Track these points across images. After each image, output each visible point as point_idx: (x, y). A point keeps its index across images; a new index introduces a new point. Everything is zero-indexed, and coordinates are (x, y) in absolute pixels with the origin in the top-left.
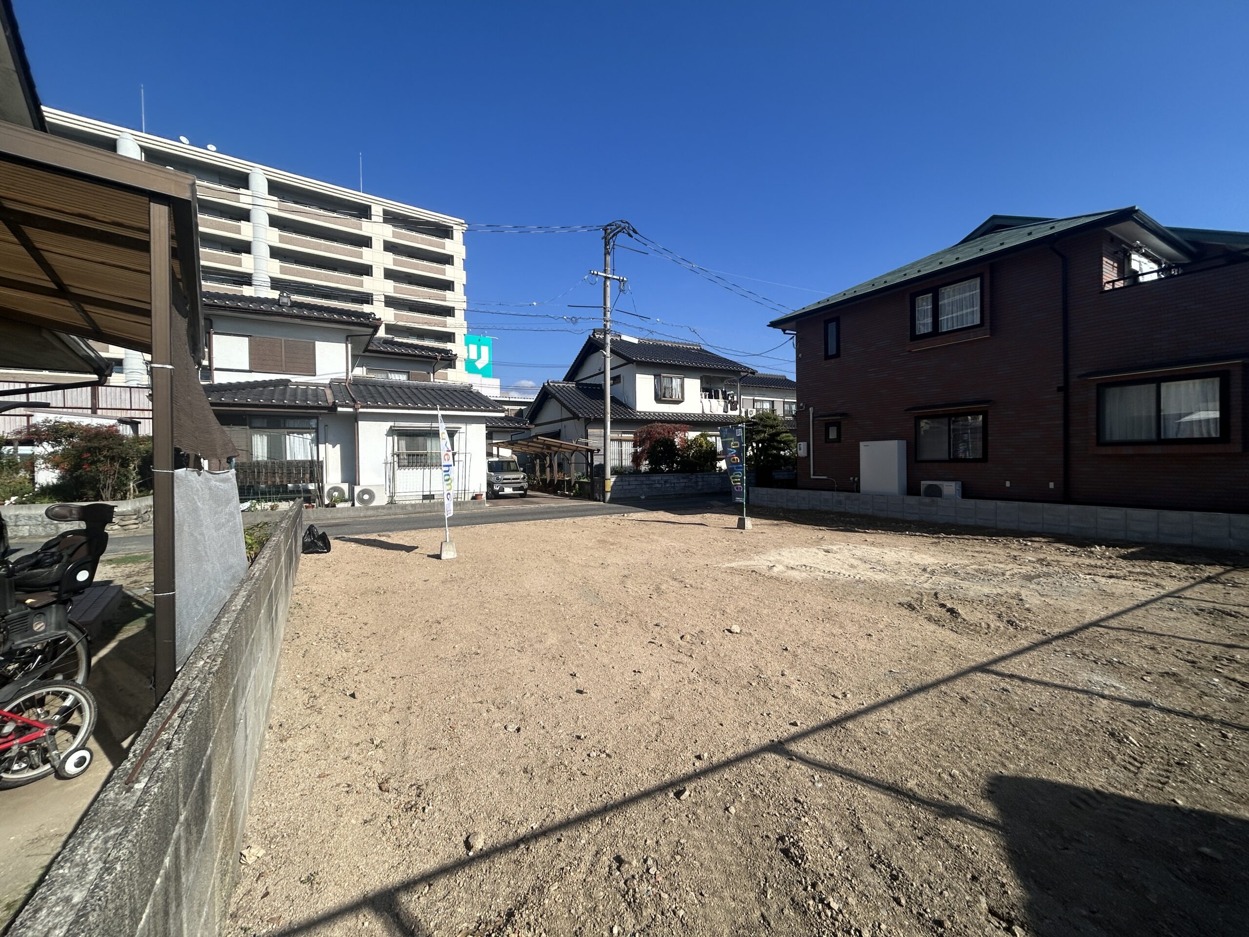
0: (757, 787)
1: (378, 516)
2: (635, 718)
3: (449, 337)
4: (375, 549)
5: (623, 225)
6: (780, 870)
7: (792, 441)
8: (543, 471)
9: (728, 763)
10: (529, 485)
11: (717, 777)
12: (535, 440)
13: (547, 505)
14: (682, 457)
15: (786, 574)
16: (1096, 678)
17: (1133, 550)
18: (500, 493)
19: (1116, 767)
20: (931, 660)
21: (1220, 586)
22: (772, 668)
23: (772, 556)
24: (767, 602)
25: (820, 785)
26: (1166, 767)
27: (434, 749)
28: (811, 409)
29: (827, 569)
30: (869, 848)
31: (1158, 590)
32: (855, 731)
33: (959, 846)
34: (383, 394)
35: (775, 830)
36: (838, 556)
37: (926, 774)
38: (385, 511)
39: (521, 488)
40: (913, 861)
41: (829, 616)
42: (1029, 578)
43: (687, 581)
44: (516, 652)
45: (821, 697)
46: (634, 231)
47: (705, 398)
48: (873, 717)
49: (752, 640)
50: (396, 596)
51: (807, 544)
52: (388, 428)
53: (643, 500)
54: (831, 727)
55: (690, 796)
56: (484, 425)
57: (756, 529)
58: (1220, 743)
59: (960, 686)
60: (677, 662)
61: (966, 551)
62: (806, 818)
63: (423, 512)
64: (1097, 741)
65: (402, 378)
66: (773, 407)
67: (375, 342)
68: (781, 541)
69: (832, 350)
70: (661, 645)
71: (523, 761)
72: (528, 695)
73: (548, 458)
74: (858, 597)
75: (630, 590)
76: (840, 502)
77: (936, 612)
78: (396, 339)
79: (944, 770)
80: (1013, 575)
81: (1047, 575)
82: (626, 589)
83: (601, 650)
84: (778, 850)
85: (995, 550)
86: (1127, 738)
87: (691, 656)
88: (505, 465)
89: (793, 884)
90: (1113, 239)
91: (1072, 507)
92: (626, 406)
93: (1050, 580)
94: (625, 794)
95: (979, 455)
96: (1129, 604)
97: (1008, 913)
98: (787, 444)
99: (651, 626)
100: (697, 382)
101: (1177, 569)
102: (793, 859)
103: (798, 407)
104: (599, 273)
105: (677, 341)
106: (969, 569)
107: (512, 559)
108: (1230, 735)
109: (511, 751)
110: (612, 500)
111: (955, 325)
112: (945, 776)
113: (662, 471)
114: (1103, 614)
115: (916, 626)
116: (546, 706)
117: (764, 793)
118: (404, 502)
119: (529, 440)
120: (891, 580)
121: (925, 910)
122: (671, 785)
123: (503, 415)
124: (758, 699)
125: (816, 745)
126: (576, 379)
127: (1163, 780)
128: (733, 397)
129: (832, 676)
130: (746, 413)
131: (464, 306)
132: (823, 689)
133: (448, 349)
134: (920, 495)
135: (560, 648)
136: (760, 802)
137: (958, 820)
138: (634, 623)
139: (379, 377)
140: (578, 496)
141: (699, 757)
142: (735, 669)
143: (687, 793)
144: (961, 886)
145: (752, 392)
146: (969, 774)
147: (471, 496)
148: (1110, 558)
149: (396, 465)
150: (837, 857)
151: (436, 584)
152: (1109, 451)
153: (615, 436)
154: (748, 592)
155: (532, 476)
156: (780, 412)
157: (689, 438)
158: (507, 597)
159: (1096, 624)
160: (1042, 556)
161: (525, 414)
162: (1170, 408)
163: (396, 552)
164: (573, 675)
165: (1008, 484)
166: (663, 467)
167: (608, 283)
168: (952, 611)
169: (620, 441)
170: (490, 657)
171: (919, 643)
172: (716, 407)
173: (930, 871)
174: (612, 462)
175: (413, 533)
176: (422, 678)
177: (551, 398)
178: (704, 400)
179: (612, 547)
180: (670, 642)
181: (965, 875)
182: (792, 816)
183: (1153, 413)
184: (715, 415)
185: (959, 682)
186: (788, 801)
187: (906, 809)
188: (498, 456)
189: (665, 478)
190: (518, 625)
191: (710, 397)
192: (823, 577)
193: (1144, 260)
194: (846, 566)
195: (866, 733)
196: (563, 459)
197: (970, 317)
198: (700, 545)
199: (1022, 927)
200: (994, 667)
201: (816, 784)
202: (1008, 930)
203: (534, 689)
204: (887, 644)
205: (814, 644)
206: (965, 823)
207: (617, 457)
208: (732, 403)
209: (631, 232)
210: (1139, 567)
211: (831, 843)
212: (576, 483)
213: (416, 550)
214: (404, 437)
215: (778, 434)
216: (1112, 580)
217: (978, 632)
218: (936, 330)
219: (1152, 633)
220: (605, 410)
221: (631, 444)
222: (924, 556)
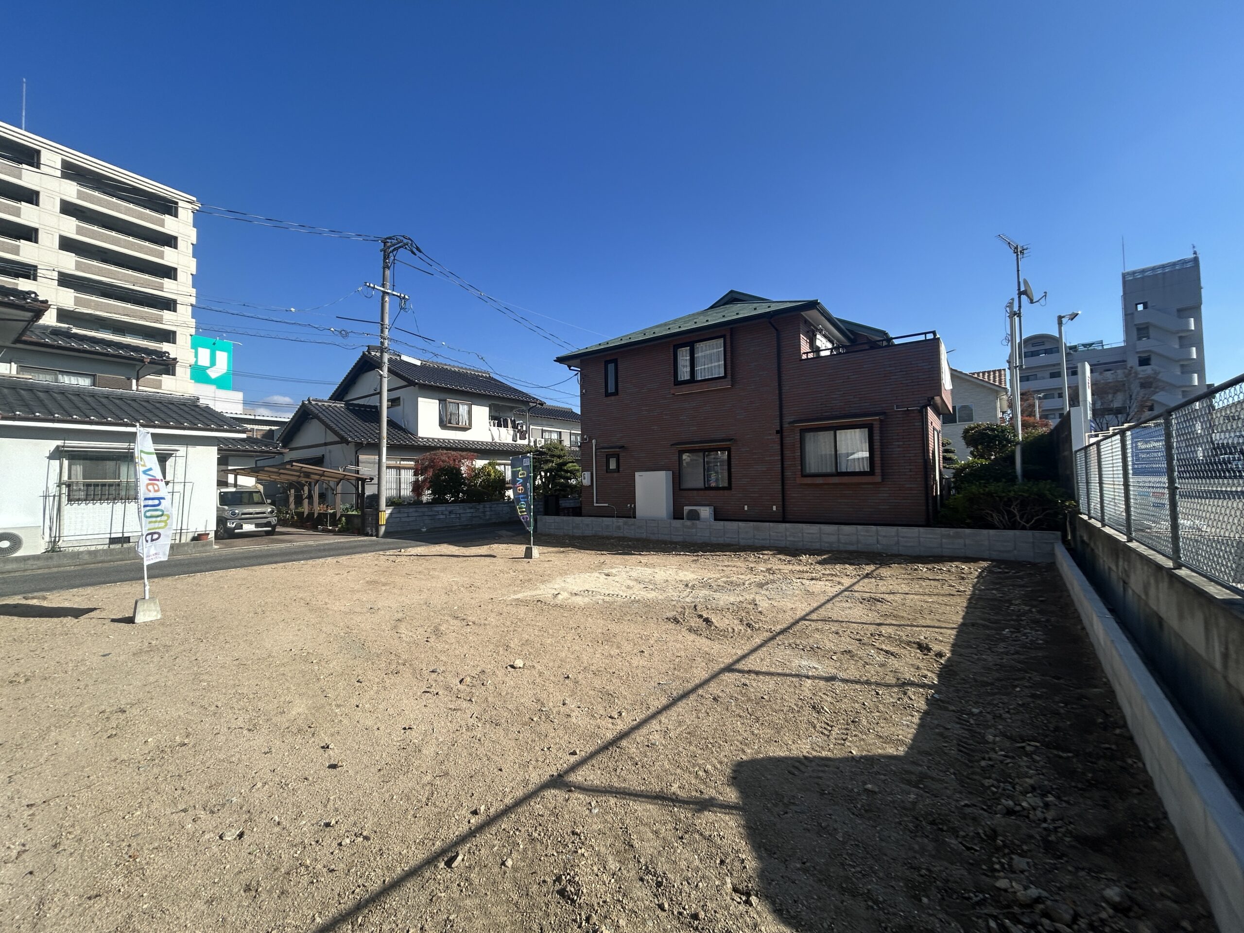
0: (536, 830)
1: (25, 570)
2: (404, 783)
3: (169, 336)
4: (16, 618)
5: (405, 241)
6: (556, 915)
7: (578, 470)
8: (299, 501)
9: (507, 811)
10: (279, 520)
11: (494, 830)
12: (288, 467)
13: (302, 544)
14: (469, 486)
15: (570, 601)
16: (803, 663)
17: (825, 557)
18: (236, 531)
19: (817, 734)
20: (691, 667)
21: (873, 580)
22: (554, 697)
23: (558, 584)
24: (551, 631)
25: (596, 811)
26: (846, 726)
27: (97, 896)
28: (594, 441)
29: (607, 592)
30: (639, 862)
31: (839, 587)
32: (628, 748)
33: (710, 836)
34: (46, 402)
35: (552, 871)
36: (617, 579)
37: (686, 775)
38: (40, 563)
39: (268, 524)
40: (675, 862)
41: (608, 638)
42: (761, 585)
43: (470, 618)
44: (245, 732)
45: (599, 720)
46: (418, 249)
47: (494, 426)
48: (644, 731)
49: (535, 672)
50: (49, 683)
51: (590, 569)
52: (52, 448)
53: (424, 533)
54: (608, 749)
55: (463, 860)
56: (216, 448)
57: (542, 558)
58: (875, 700)
59: (713, 688)
60: (455, 710)
61: (718, 566)
62: (583, 850)
63: (110, 561)
64: (805, 715)
65: (84, 382)
66: (560, 438)
67: (37, 332)
68: (566, 568)
69: (611, 389)
70: (437, 694)
71: (245, 877)
72: (259, 785)
73: (306, 488)
74: (633, 616)
75: (403, 636)
76: (619, 528)
77: (695, 622)
78: (75, 330)
79: (700, 768)
80: (750, 584)
81: (773, 581)
82: (399, 635)
83: (364, 711)
84: (555, 892)
85: (739, 564)
86: (823, 708)
87: (470, 700)
88: (245, 498)
89: (568, 925)
90: (806, 321)
91: (788, 525)
92: (405, 431)
93: (775, 586)
94: (384, 881)
95: (726, 485)
96: (823, 599)
97: (747, 886)
98: (573, 473)
99: (425, 673)
100: (486, 410)
101: (850, 569)
102: (569, 898)
103: (582, 439)
104: (376, 287)
105: (464, 366)
106: (720, 582)
107: (248, 613)
108: (880, 692)
109: (228, 866)
110: (387, 535)
111: (707, 374)
112: (701, 773)
113: (447, 502)
114: (808, 610)
115: (680, 637)
116: (285, 795)
117: (543, 834)
118: (76, 549)
119: (281, 467)
120: (660, 597)
121: (684, 908)
122: (443, 852)
123: (244, 436)
124: (539, 735)
125: (594, 770)
126: (345, 399)
127: (844, 737)
128: (522, 427)
129: (608, 696)
130: (535, 442)
131: (193, 300)
132: (601, 712)
133: (164, 350)
134: (683, 519)
135: (310, 717)
136: (539, 844)
137: (710, 811)
138: (407, 672)
139: (43, 379)
140: (346, 531)
141: (475, 813)
142: (517, 707)
143: (460, 858)
144: (711, 873)
145: (540, 422)
146: (719, 766)
147: (190, 536)
148: (812, 564)
149: (64, 499)
150: (610, 881)
151: (122, 658)
152: (808, 481)
153: (392, 463)
154: (533, 623)
155: (284, 509)
156: (566, 443)
157: (477, 467)
158: (238, 662)
159: (803, 618)
160: (769, 566)
161: (276, 436)
162: (842, 449)
163: (55, 620)
164: (326, 747)
165: (746, 508)
166: (448, 497)
167: (387, 299)
168: (707, 620)
169: (399, 468)
170: (205, 745)
171: (682, 653)
172: (505, 436)
173: (688, 867)
174: (387, 491)
175: (89, 590)
176: (85, 795)
177: (312, 418)
178: (492, 428)
179: (383, 588)
180: (448, 688)
181: (715, 862)
182: (569, 852)
183: (833, 453)
184: (504, 444)
185: (712, 684)
186: (566, 836)
187: (670, 813)
188: (235, 485)
189: (450, 509)
190: (251, 696)
191: (499, 425)
192: (603, 600)
193: (824, 340)
194: (624, 588)
195: (637, 748)
196: (326, 489)
197: (717, 369)
198: (485, 578)
199: (756, 896)
200: (737, 666)
201: (593, 810)
202: (748, 902)
203: (269, 775)
204: (656, 658)
205: (593, 668)
206: (716, 812)
207: (394, 486)
208: (521, 432)
209: (415, 250)
210: (828, 569)
211: (605, 868)
212: (342, 516)
213: (92, 614)
214: (81, 462)
215: (565, 464)
216: (814, 582)
217: (727, 637)
218: (692, 380)
219: (836, 621)
220: (380, 434)
221: (411, 472)
222: (686, 573)
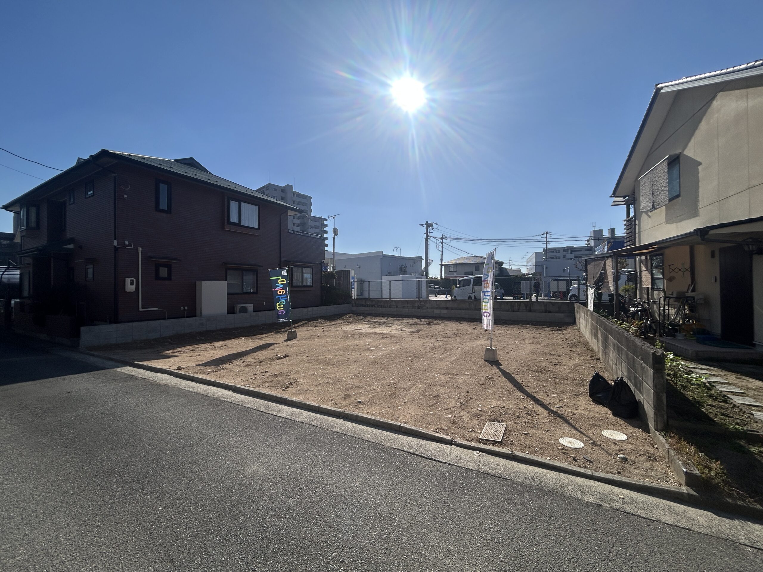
28: (140, 249)
69: (164, 205)
134: (235, 313)
152: (294, 289)
165: (264, 304)
183: (302, 277)
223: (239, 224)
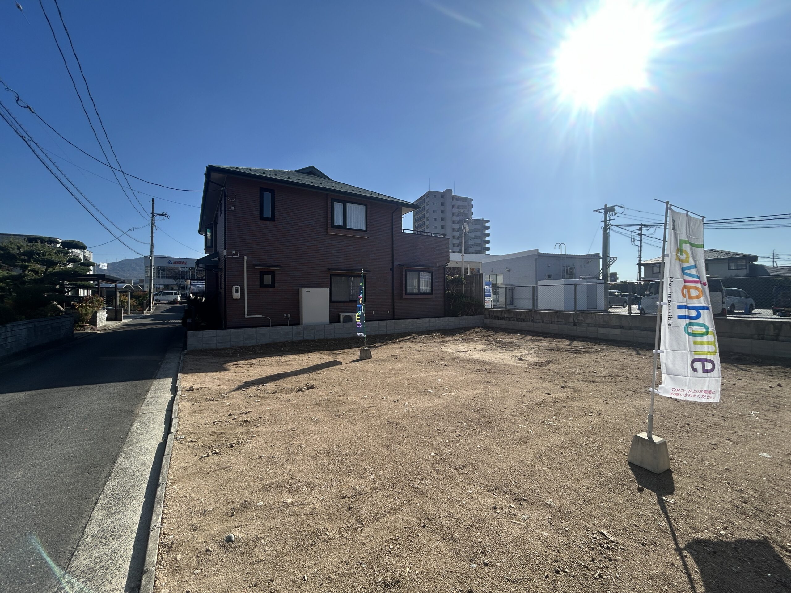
28: (245, 258)
69: (267, 213)
134: (339, 322)
152: (408, 296)
165: (374, 313)
183: (418, 284)
223: (344, 227)
